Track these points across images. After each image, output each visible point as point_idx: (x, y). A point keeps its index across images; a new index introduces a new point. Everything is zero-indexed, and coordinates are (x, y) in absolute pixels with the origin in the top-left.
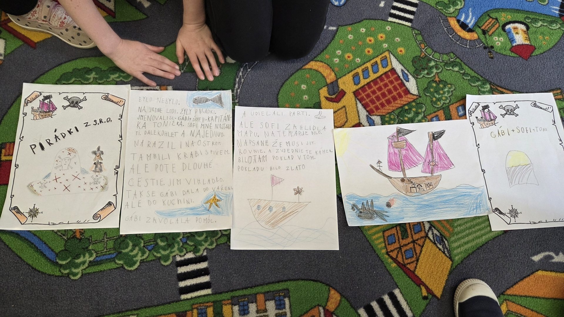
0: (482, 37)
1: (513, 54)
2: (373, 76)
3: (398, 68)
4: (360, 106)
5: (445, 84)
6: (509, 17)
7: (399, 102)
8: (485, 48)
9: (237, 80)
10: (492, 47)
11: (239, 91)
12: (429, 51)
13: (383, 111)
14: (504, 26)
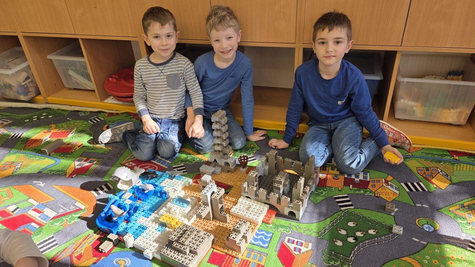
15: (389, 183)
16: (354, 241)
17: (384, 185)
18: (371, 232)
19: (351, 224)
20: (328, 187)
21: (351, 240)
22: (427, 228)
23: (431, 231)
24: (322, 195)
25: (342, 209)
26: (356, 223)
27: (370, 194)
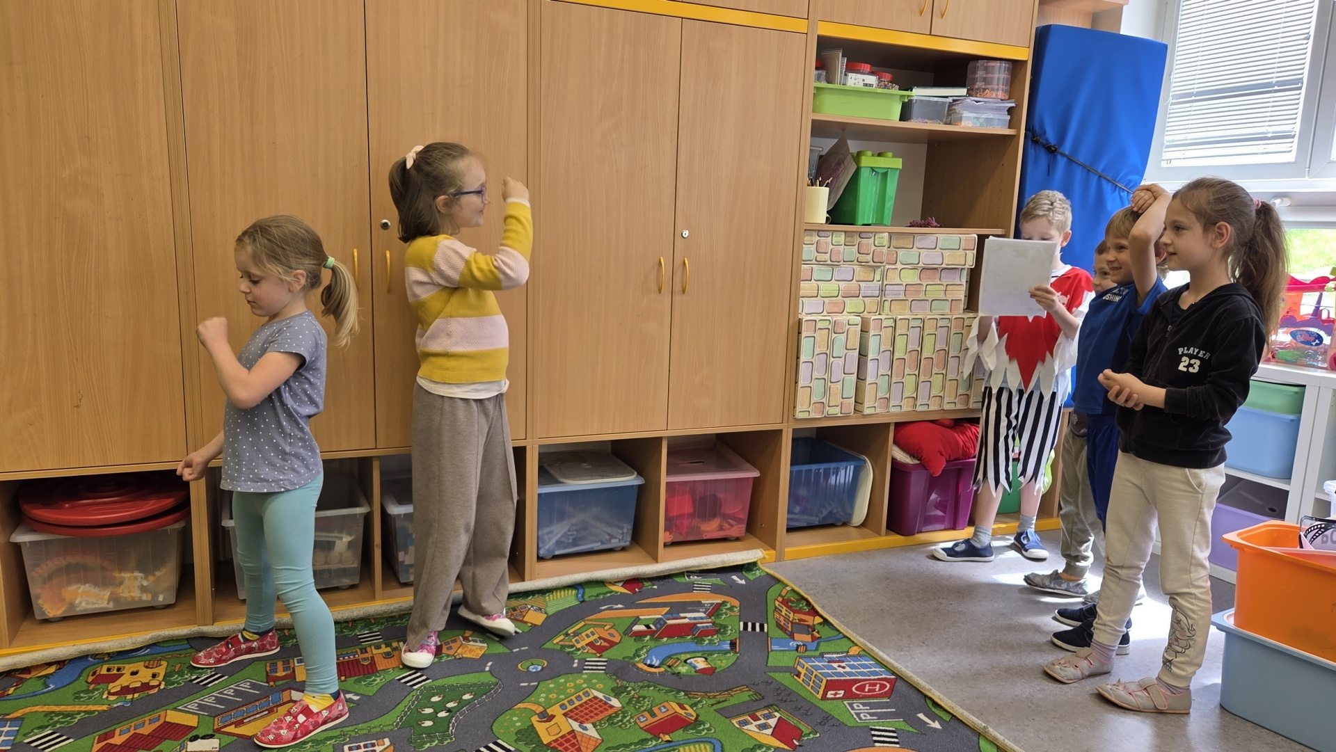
0: (669, 669)
1: (698, 674)
2: (577, 703)
3: (601, 696)
4: (570, 720)
5: (644, 698)
6: (688, 656)
7: (606, 713)
8: (673, 674)
9: (451, 725)
10: (679, 673)
11: (453, 731)
12: (625, 683)
13: (592, 720)
14: (685, 661)
15: (470, 638)
16: (448, 714)
17: (464, 642)
18: (467, 697)
19: (435, 699)
20: (382, 670)
21: (443, 714)
22: (533, 669)
23: (539, 670)
24: (377, 682)
25: (415, 687)
26: (442, 695)
27: (448, 659)
